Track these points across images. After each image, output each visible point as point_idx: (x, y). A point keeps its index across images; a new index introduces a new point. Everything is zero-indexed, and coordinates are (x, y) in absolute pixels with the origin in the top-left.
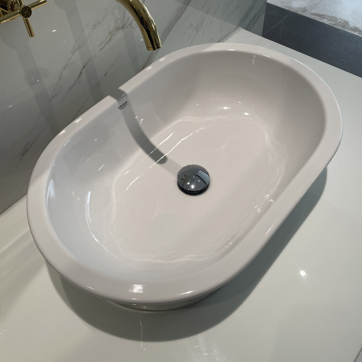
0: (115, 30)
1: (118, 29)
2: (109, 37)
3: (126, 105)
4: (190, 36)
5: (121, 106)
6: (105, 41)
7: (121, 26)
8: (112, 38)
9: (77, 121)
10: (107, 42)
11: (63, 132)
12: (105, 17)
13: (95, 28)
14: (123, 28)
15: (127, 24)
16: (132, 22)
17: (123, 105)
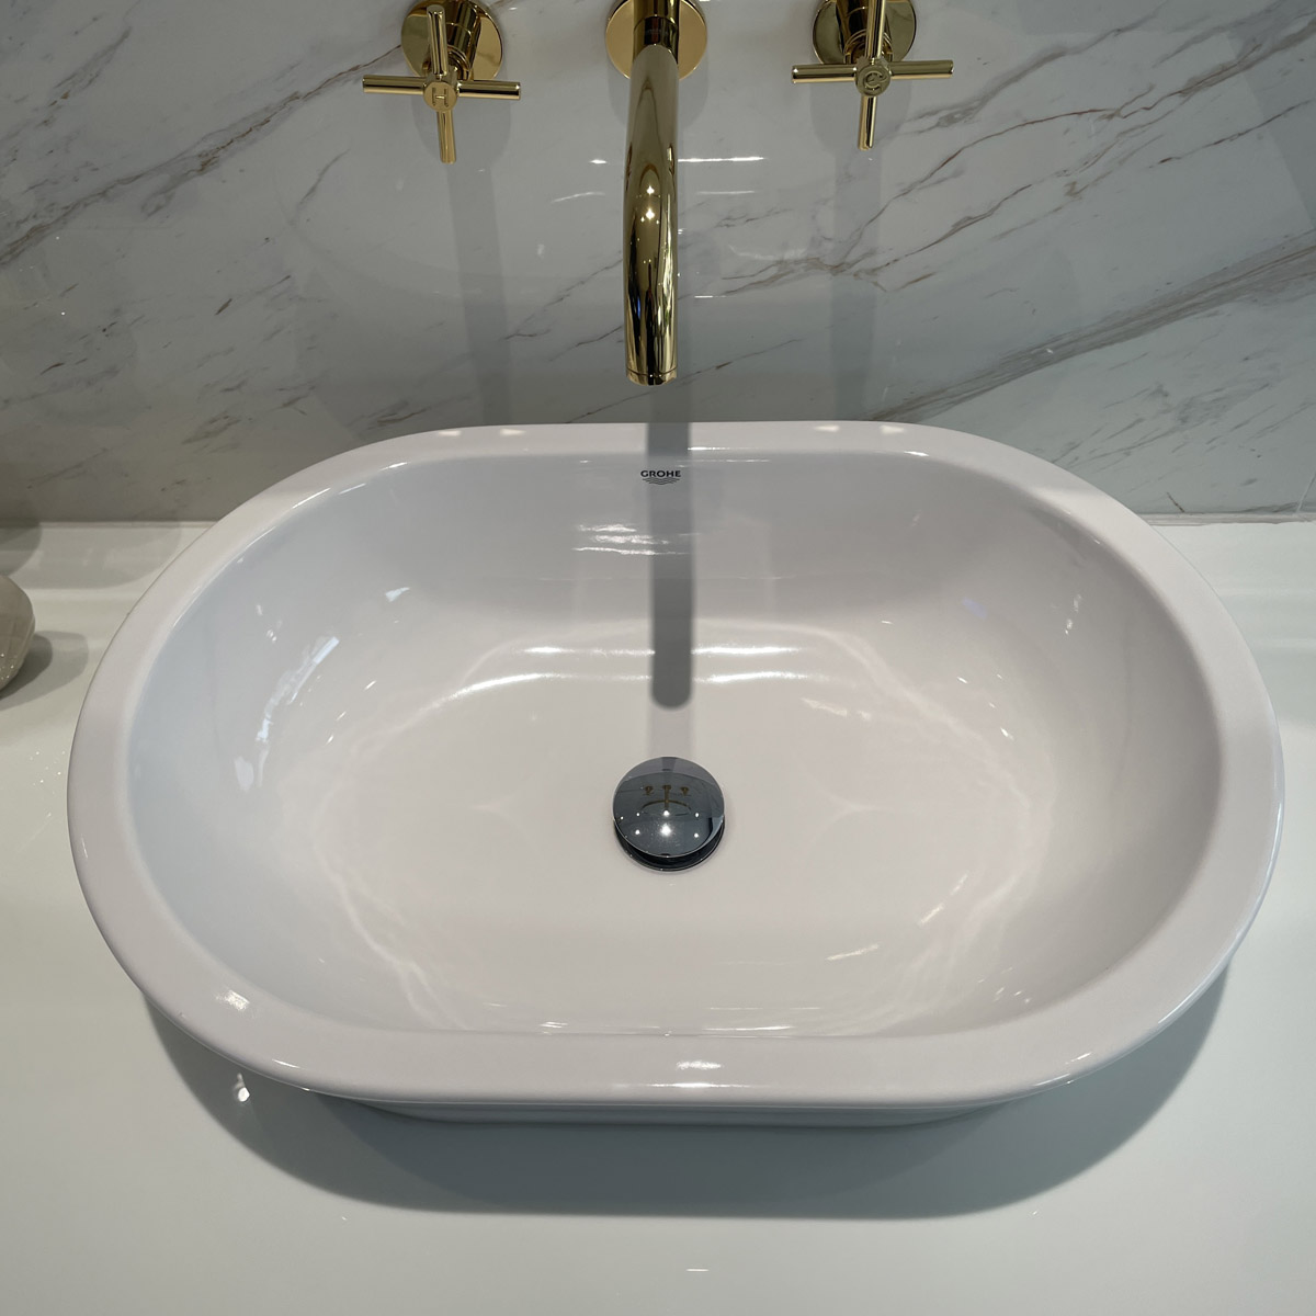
0: (803, 265)
1: (814, 264)
2: (773, 271)
3: (673, 481)
4: (1140, 421)
5: (652, 473)
6: (753, 276)
7: (830, 261)
8: (785, 277)
9: (508, 431)
10: (760, 282)
11: (454, 433)
12: (777, 213)
13: (728, 226)
14: (837, 269)
15: (856, 266)
16: (879, 268)
17: (661, 474)
